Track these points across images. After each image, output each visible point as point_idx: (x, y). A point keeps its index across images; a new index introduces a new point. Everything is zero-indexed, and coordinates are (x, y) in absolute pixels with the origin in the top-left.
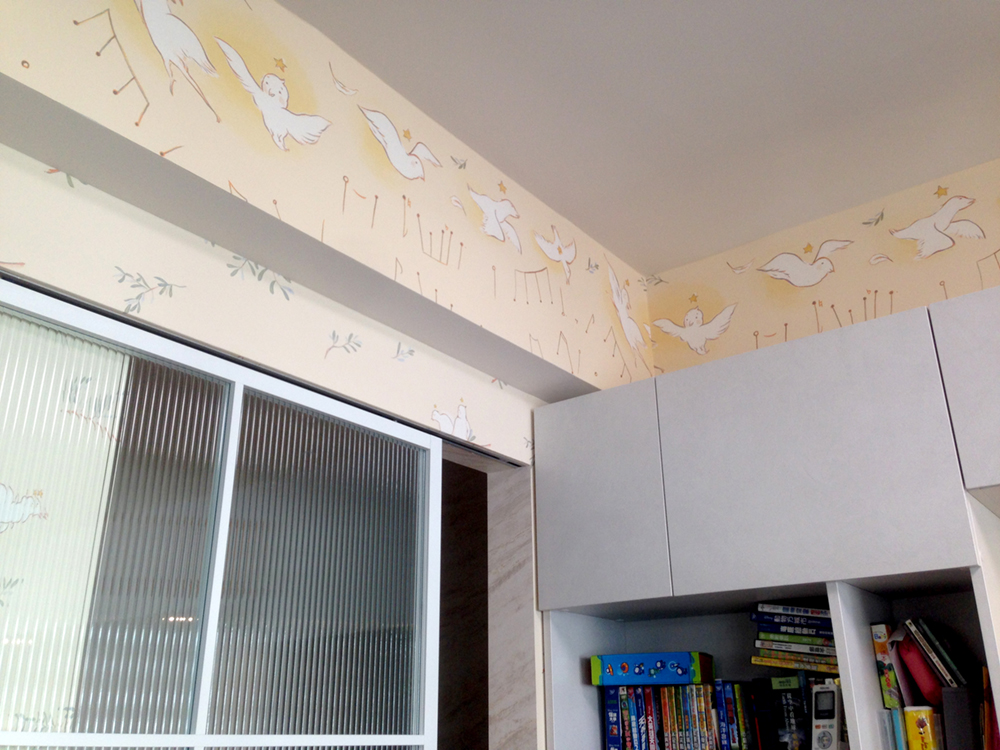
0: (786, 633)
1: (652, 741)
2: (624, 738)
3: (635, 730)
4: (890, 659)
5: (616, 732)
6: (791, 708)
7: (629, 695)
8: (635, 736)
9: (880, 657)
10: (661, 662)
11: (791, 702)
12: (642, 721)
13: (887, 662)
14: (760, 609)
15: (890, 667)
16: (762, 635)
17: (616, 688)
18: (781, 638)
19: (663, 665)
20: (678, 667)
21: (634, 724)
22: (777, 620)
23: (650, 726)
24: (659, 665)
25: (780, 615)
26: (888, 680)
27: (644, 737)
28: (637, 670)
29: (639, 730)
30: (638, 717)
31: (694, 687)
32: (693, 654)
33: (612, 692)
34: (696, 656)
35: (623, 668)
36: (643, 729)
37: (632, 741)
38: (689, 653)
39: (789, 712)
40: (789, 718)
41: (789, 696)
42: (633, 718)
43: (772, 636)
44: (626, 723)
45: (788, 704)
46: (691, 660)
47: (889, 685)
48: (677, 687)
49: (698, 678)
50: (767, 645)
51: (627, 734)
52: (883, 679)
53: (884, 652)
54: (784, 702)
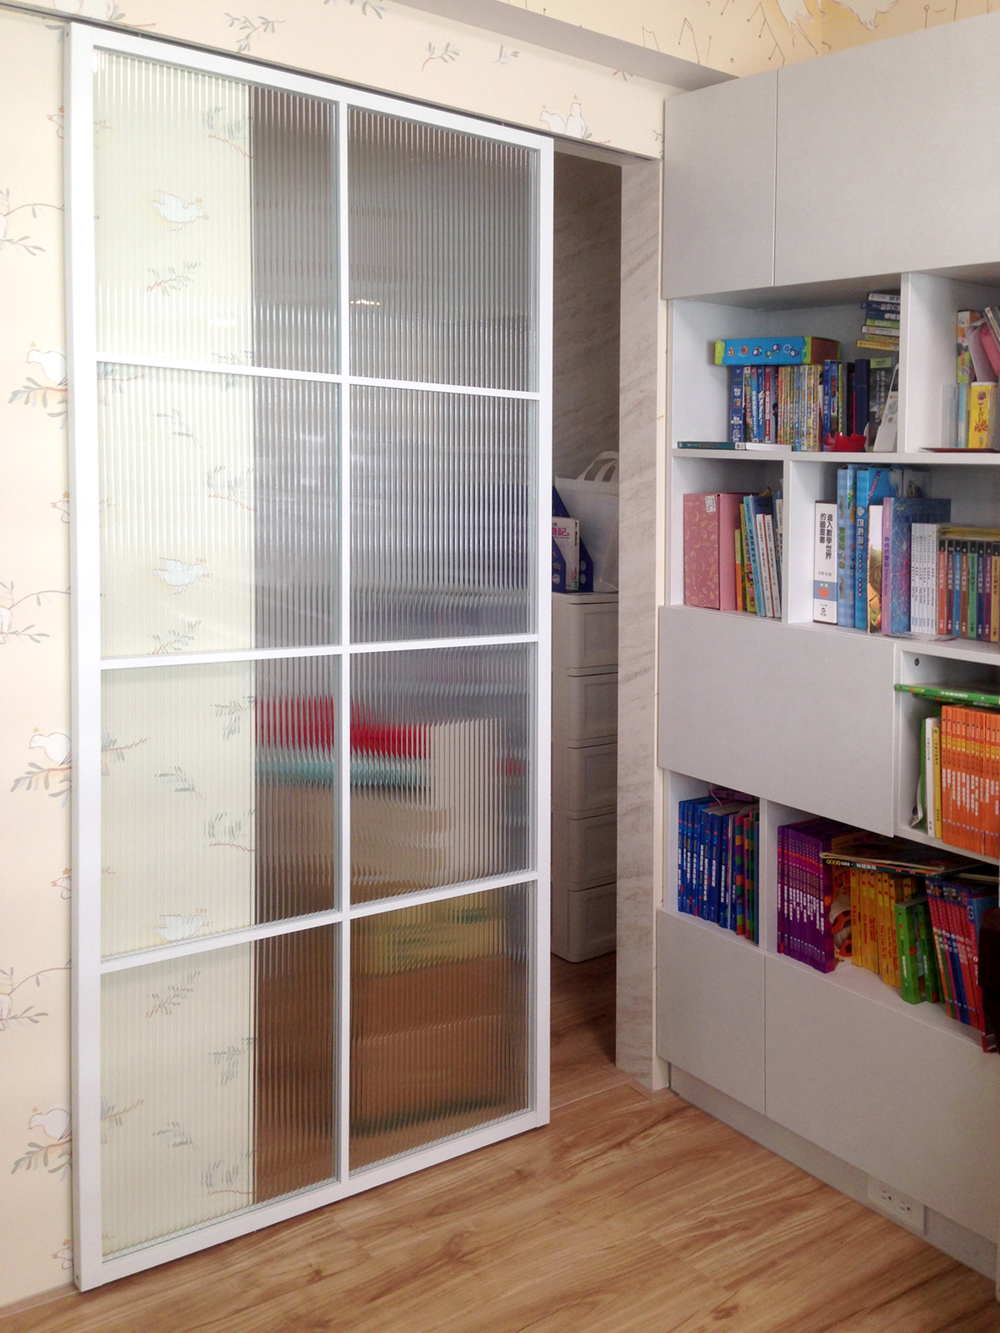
0: (889, 320)
1: (767, 411)
2: (745, 408)
3: (754, 403)
4: (969, 341)
5: (739, 404)
6: (883, 384)
7: (752, 374)
8: (754, 407)
9: (960, 340)
10: (778, 345)
11: (883, 378)
12: (761, 395)
13: (964, 345)
14: (870, 299)
15: (967, 349)
16: (869, 322)
17: (742, 367)
18: (884, 323)
19: (779, 348)
20: (791, 350)
21: (754, 398)
22: (883, 308)
23: (767, 400)
24: (775, 347)
25: (886, 303)
26: (963, 360)
27: (761, 408)
28: (755, 352)
29: (758, 402)
30: (758, 392)
31: (807, 367)
32: (806, 339)
33: (738, 371)
34: (809, 340)
35: (743, 350)
36: (761, 402)
37: (751, 411)
38: (803, 338)
39: (880, 386)
40: (880, 391)
41: (883, 373)
42: (754, 393)
43: (877, 323)
44: (748, 397)
45: (880, 381)
46: (804, 343)
47: (963, 364)
48: (792, 366)
49: (808, 359)
50: (872, 330)
51: (748, 406)
52: (960, 358)
53: (964, 336)
54: (878, 379)
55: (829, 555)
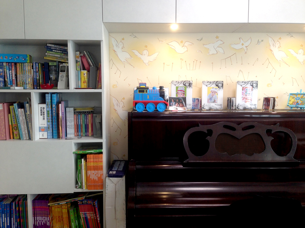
0: (54, 52)
1: (13, 77)
2: (4, 76)
3: (8, 74)
4: (79, 60)
5: (2, 74)
6: (54, 70)
7: (6, 65)
8: (8, 75)
9: (77, 59)
10: (18, 56)
11: (54, 68)
12: (10, 72)
14: (47, 45)
15: (79, 62)
16: (48, 52)
17: (3, 63)
18: (53, 53)
19: (18, 57)
20: (23, 58)
21: (8, 72)
22: (52, 48)
23: (13, 73)
24: (17, 57)
25: (53, 47)
26: (78, 64)
27: (11, 76)
28: (10, 58)
29: (9, 74)
30: (9, 71)
31: (27, 64)
32: (27, 55)
33: (1, 64)
34: (28, 56)
35: (6, 57)
36: (11, 74)
37: (7, 77)
38: (26, 55)
39: (53, 70)
40: (53, 72)
41: (53, 67)
42: (8, 71)
43: (50, 52)
44: (5, 72)
45: (53, 69)
46: (27, 56)
48: (21, 63)
49: (28, 61)
50: (49, 54)
51: (6, 75)
52: (77, 64)
53: (78, 58)
54: (52, 68)
55: (44, 119)
